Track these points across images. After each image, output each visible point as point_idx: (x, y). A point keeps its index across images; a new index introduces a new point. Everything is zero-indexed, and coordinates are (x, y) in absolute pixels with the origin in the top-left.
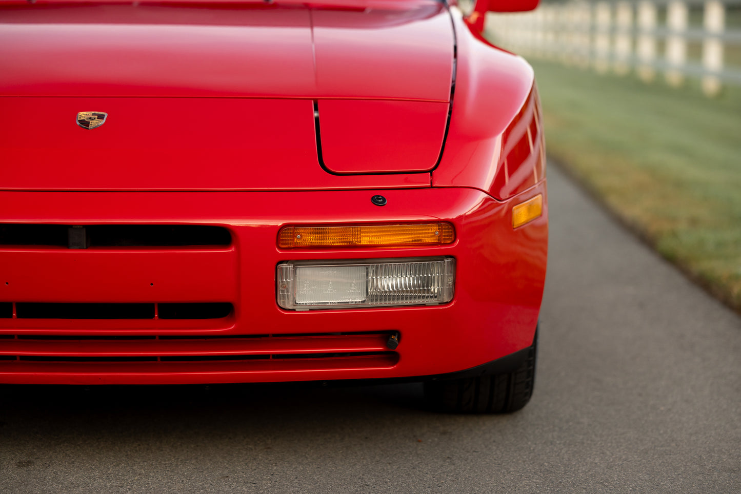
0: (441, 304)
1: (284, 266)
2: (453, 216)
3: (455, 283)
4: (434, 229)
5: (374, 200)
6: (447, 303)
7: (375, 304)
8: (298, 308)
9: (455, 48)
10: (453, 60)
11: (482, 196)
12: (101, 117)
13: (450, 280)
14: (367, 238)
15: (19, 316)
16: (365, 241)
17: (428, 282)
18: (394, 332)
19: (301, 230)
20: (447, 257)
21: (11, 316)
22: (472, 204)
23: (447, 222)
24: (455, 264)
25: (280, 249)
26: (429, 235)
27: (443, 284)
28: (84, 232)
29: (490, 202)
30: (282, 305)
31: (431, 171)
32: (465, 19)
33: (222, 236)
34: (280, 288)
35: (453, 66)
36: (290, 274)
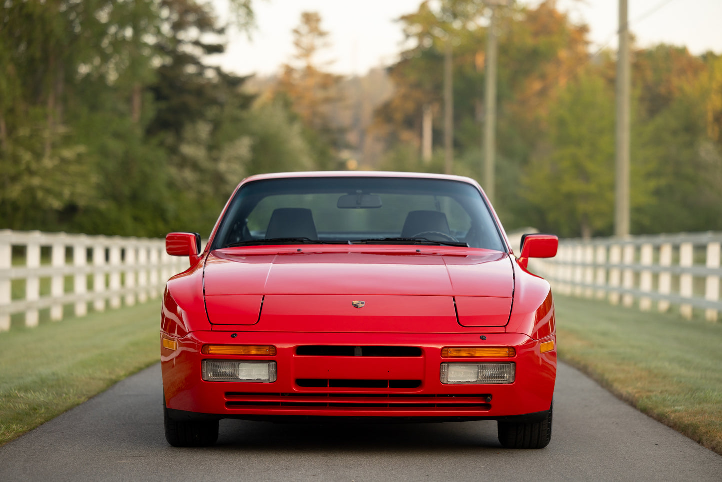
0: (509, 383)
1: (443, 364)
2: (514, 345)
3: (515, 374)
4: (506, 350)
5: (481, 338)
6: (512, 383)
7: (481, 383)
8: (449, 383)
9: (514, 275)
10: (513, 280)
11: (527, 338)
12: (362, 303)
13: (513, 373)
14: (478, 354)
15: (330, 387)
16: (477, 355)
17: (504, 373)
18: (489, 395)
19: (451, 349)
20: (512, 362)
21: (327, 387)
22: (522, 341)
23: (511, 347)
24: (515, 366)
25: (443, 357)
26: (503, 353)
27: (510, 374)
28: (361, 350)
29: (532, 342)
30: (442, 382)
31: (505, 326)
32: (517, 260)
33: (417, 352)
34: (442, 374)
35: (513, 283)
36: (446, 368)
